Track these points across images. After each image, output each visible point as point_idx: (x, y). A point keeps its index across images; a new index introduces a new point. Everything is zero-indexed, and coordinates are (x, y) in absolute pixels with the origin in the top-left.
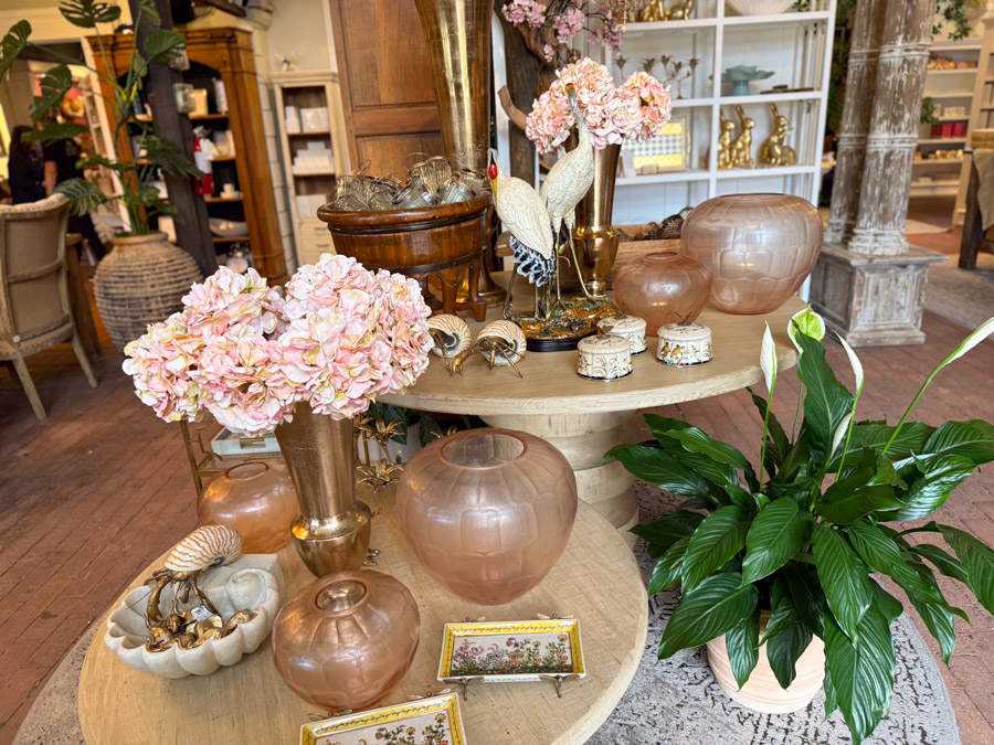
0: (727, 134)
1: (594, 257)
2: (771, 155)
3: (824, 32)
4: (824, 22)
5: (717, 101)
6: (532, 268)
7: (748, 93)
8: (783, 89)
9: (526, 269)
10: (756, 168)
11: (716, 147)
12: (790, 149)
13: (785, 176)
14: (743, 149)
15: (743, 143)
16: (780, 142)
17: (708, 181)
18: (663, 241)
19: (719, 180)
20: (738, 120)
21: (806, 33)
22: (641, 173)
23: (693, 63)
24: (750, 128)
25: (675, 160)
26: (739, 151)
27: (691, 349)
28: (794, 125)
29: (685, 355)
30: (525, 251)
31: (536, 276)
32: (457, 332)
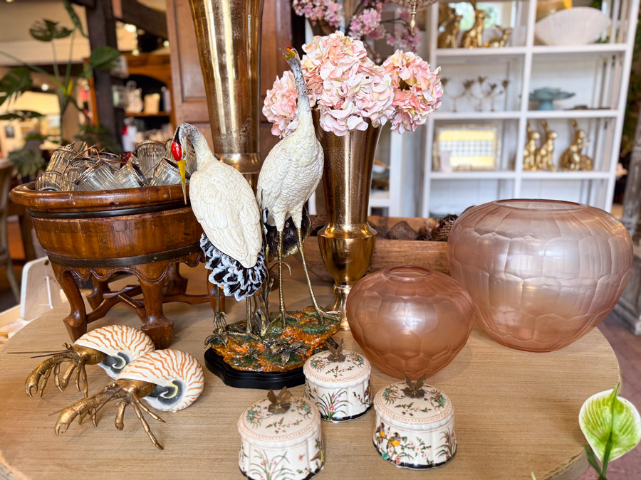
0: (532, 143)
1: (345, 260)
2: (570, 161)
3: (622, 64)
4: (622, 54)
5: (524, 114)
6: (225, 278)
7: (552, 109)
8: (584, 108)
9: (219, 277)
10: (558, 171)
11: (521, 153)
12: (587, 157)
13: (583, 181)
14: (547, 155)
15: (547, 151)
16: (579, 152)
17: (513, 180)
18: (435, 243)
19: (524, 180)
20: (543, 131)
21: (605, 65)
22: (457, 169)
23: (505, 84)
24: (553, 139)
25: (487, 161)
26: (542, 157)
27: (417, 444)
28: (592, 137)
29: (406, 451)
30: (215, 255)
31: (233, 289)
32: (126, 352)
